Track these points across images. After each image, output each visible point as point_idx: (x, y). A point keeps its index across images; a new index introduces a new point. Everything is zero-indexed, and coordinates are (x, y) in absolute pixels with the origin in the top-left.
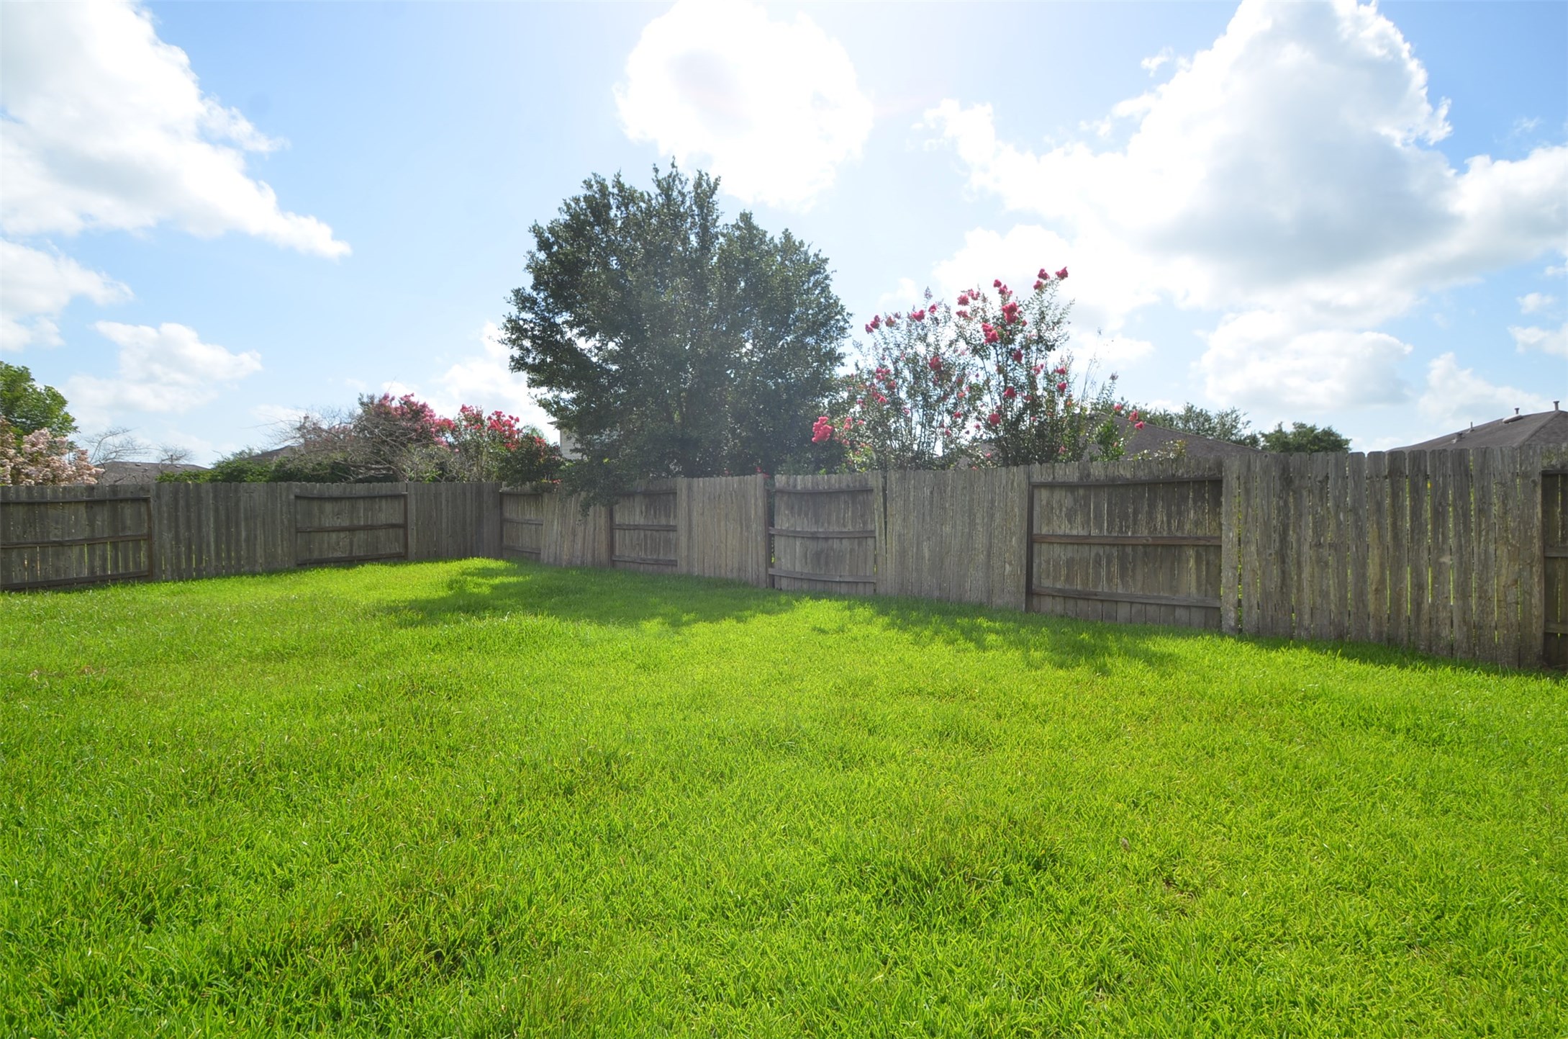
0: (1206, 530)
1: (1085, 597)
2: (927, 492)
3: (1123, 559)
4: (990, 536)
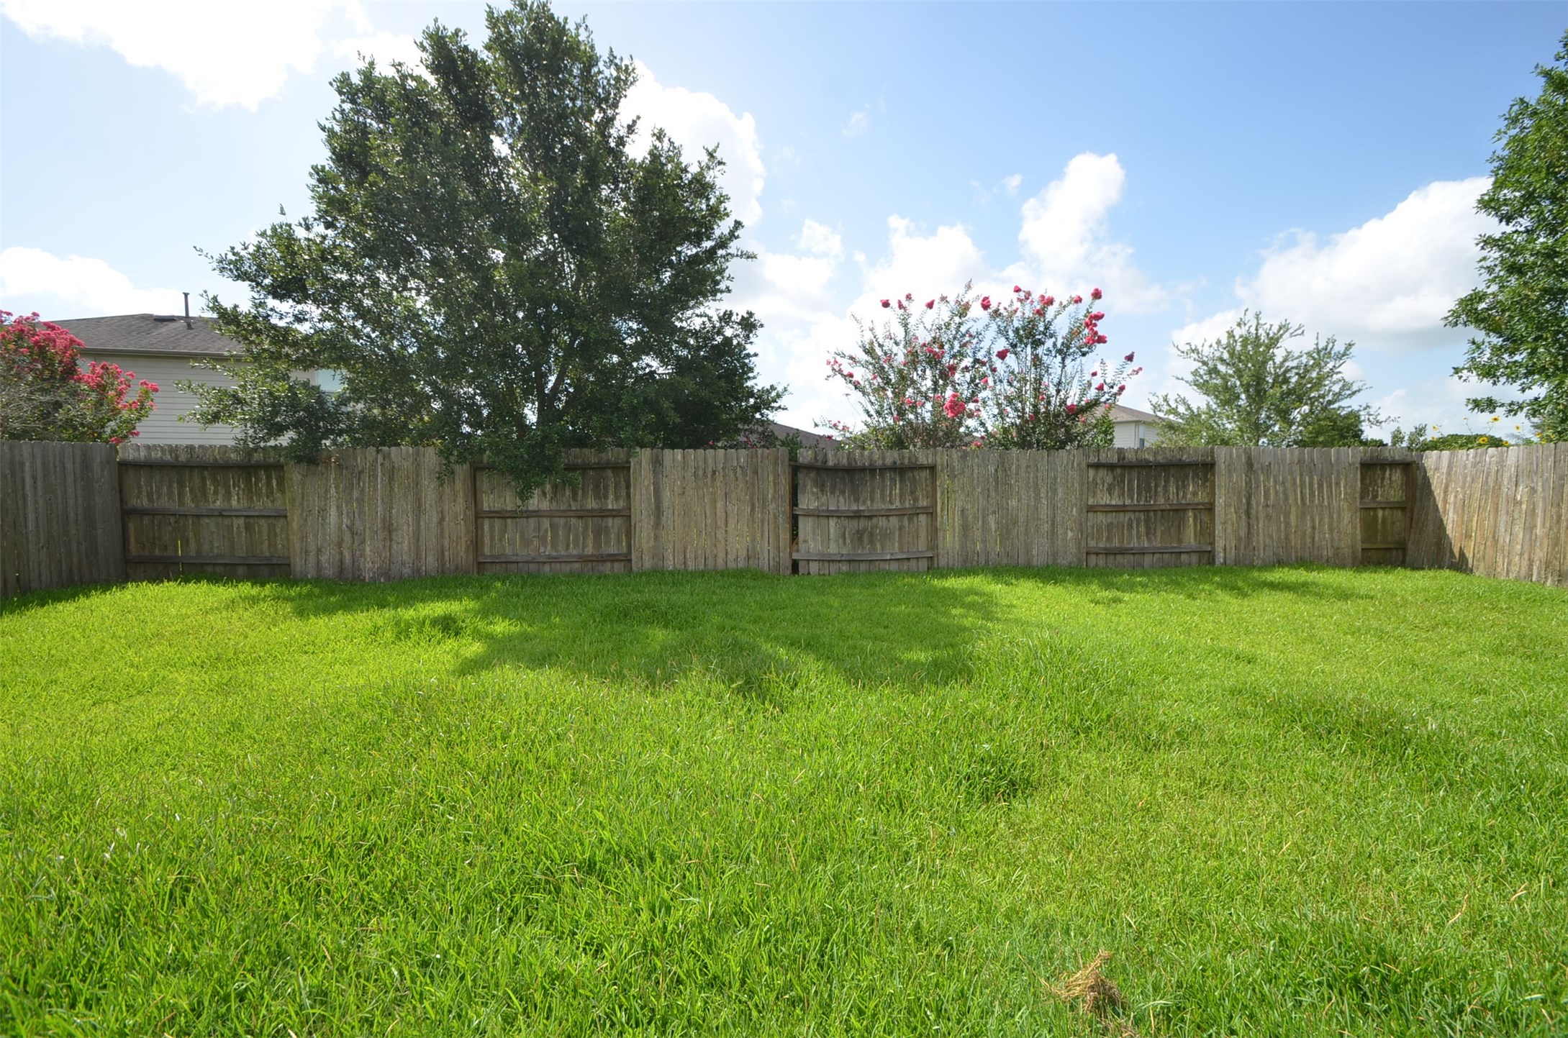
1: (1123, 552)
2: (992, 469)
4: (1054, 507)
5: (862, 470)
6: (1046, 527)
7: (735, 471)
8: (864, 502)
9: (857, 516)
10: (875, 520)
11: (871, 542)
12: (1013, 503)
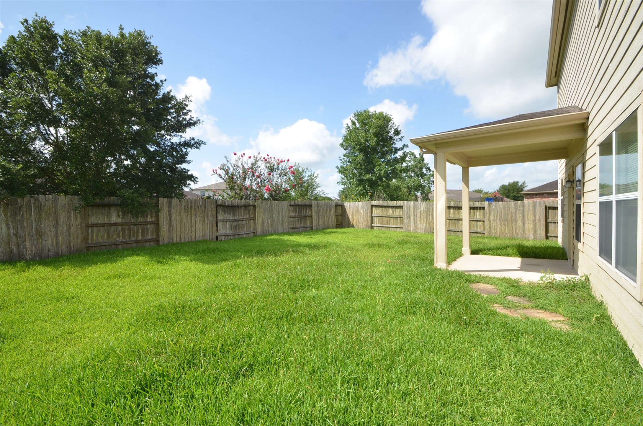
0: (310, 213)
1: (296, 228)
2: (269, 206)
3: (300, 219)
4: (283, 217)
5: (235, 206)
6: (281, 222)
7: (198, 206)
8: (236, 216)
9: (235, 221)
10: (239, 222)
11: (239, 229)
12: (274, 216)
